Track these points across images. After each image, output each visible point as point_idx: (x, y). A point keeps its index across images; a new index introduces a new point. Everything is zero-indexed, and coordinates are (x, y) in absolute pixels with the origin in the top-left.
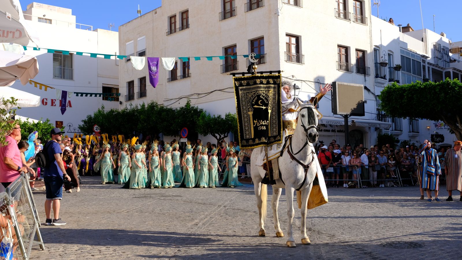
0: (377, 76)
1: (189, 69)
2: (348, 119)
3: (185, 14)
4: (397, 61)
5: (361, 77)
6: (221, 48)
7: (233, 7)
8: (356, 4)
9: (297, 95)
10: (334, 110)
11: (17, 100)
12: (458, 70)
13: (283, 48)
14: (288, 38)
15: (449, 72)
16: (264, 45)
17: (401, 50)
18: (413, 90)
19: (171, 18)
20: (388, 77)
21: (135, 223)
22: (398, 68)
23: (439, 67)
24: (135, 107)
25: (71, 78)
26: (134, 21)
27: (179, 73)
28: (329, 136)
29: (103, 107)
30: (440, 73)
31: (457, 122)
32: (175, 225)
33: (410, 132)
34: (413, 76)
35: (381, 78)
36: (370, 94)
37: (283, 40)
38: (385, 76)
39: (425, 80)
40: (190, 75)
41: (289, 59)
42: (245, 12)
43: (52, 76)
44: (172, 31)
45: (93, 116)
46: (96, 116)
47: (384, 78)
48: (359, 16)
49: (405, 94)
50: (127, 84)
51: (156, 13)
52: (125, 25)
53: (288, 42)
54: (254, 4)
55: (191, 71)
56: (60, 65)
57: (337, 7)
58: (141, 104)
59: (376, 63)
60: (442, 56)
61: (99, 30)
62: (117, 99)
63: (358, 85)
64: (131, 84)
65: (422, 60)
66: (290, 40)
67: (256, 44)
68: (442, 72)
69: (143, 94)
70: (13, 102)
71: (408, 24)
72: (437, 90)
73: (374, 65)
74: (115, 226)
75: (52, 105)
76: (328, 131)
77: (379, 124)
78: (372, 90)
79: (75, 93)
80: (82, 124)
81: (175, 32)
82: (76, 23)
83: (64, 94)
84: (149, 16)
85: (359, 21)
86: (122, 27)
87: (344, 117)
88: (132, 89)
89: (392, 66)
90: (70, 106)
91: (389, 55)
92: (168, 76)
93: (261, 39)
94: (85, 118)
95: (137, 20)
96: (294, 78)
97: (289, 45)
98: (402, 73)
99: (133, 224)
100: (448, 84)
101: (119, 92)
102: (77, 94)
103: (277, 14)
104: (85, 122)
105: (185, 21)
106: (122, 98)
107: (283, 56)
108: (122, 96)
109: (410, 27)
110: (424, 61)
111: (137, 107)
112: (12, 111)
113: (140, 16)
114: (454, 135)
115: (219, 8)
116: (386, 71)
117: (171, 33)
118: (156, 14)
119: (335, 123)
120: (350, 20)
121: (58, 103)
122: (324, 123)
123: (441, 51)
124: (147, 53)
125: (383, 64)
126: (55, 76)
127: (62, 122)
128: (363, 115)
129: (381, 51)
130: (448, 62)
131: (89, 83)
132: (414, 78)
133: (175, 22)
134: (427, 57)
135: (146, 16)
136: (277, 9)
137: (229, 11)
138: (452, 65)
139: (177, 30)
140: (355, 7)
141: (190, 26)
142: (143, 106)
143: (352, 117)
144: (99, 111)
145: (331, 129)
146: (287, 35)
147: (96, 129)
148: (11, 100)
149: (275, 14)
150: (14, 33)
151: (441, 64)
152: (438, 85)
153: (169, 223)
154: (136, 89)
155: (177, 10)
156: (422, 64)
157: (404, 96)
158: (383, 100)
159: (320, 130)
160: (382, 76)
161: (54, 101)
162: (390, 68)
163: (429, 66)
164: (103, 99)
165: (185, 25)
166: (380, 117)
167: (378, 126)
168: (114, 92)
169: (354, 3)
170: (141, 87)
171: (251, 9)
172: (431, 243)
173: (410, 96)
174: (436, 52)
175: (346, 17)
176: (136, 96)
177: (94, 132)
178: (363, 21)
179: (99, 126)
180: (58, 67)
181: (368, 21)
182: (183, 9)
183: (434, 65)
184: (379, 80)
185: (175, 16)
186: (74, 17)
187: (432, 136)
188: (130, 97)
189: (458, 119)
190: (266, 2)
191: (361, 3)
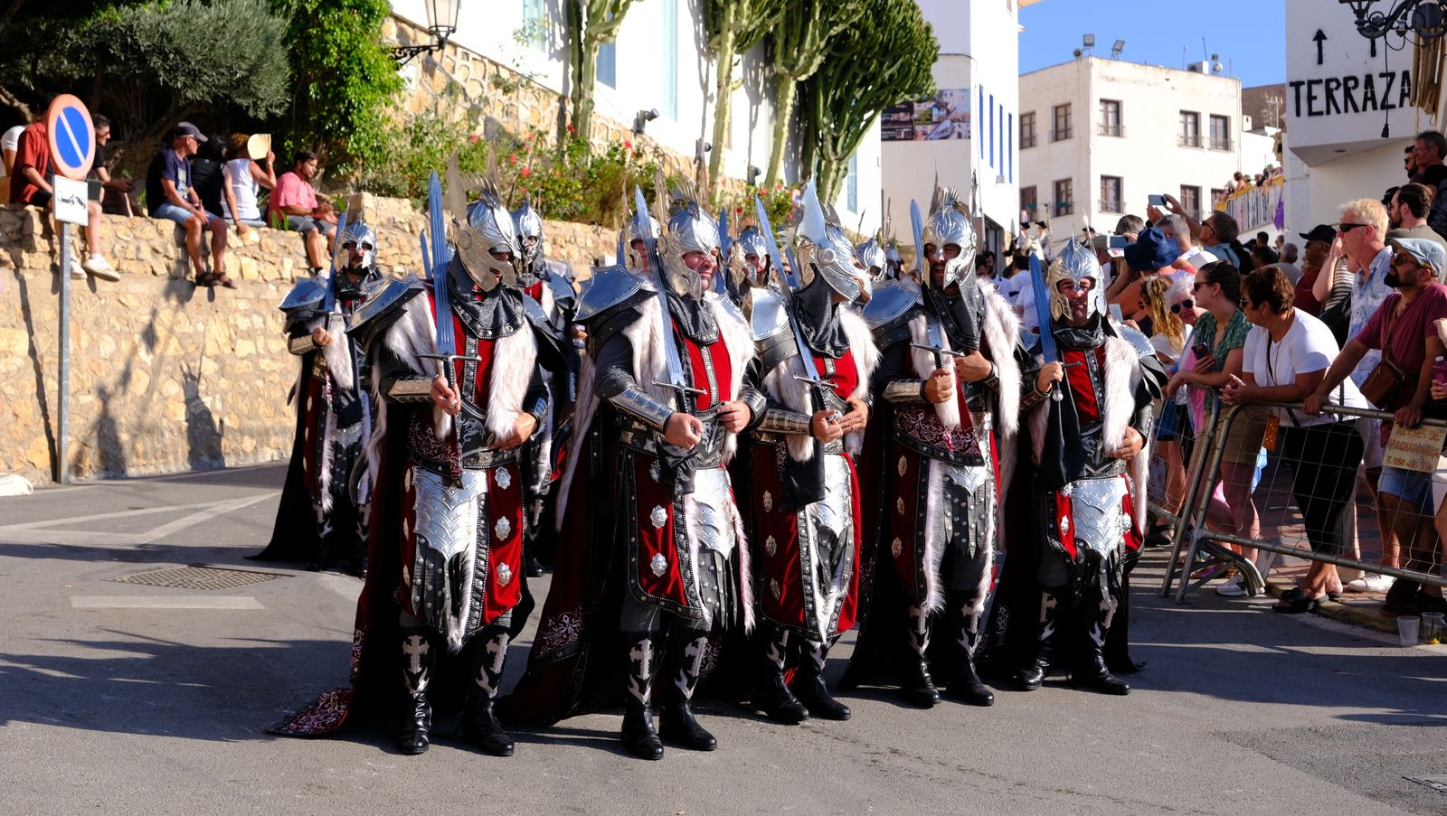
7: (1034, 133)
8: (1215, 123)
13: (1095, 195)
14: (1102, 181)
16: (1071, 190)
37: (1096, 185)
41: (1105, 208)
42: (1049, 143)
48: (1221, 139)
53: (1103, 187)
54: (1061, 134)
57: (1182, 133)
66: (1106, 184)
67: (1063, 187)
85: (1220, 148)
93: (1068, 181)
97: (1104, 189)
103: (1088, 151)
107: (1094, 206)
120: (1204, 147)
136: (1089, 143)
137: (1029, 138)
140: (1214, 127)
146: (1102, 178)
149: (1086, 149)
169: (1211, 123)
171: (1056, 138)
175: (1197, 143)
178: (1226, 146)
181: (1235, 146)
190: (1075, 132)
191: (1225, 119)
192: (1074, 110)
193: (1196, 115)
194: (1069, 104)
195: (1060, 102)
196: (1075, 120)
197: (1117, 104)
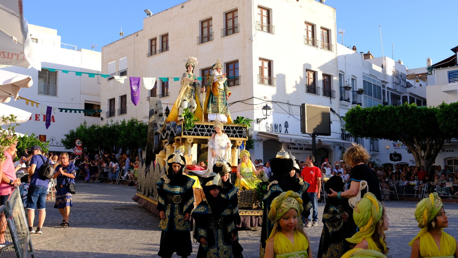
0: (341, 99)
1: (167, 88)
2: (316, 138)
3: (165, 37)
4: (360, 85)
5: (327, 99)
6: (199, 70)
7: (210, 32)
8: (323, 32)
9: (268, 115)
10: (303, 130)
11: (16, 117)
12: (414, 95)
13: (256, 72)
14: (261, 62)
15: (406, 97)
16: (238, 68)
17: (363, 75)
18: (375, 113)
19: (152, 40)
20: (351, 100)
21: (119, 235)
22: (360, 92)
23: (397, 92)
24: (116, 123)
25: (55, 94)
26: (117, 42)
27: (159, 92)
28: (297, 153)
29: (85, 123)
30: (398, 97)
31: (414, 142)
32: (158, 236)
33: (371, 151)
34: (373, 99)
35: (345, 100)
36: (335, 115)
37: (256, 64)
38: (349, 99)
39: (385, 104)
40: (168, 94)
41: (262, 82)
42: (221, 37)
43: (37, 92)
44: (152, 52)
45: (75, 131)
46: (79, 131)
47: (348, 100)
48: (326, 44)
49: (367, 116)
50: (108, 101)
51: (137, 35)
52: (108, 46)
53: (261, 65)
54: (230, 30)
55: (170, 90)
56: (45, 81)
57: (306, 35)
58: (122, 121)
59: (341, 87)
60: (400, 82)
61: (82, 49)
62: (99, 116)
63: (324, 107)
64: (112, 101)
65: (382, 85)
66: (263, 64)
67: (231, 67)
68: (400, 96)
69: (123, 111)
70: (12, 119)
71: (369, 52)
72: (397, 114)
73: (339, 88)
74: (101, 237)
75: (36, 119)
76: (297, 149)
77: (344, 144)
78: (337, 112)
79: (59, 109)
80: (64, 138)
81: (155, 53)
82: (61, 43)
83: (49, 109)
84: (131, 38)
85: (326, 49)
86: (104, 47)
87: (312, 136)
88: (113, 106)
89: (355, 90)
90: (54, 121)
91: (353, 79)
92: (148, 94)
93: (235, 62)
94: (68, 133)
95: (119, 41)
96: (266, 99)
97: (262, 68)
98: (364, 96)
99: (118, 235)
100: (407, 108)
101: (101, 109)
102: (61, 110)
103: (251, 40)
104: (67, 136)
105: (165, 44)
106: (103, 115)
107: (256, 79)
108: (103, 113)
109: (370, 54)
110: (384, 86)
111: (117, 123)
112: (11, 128)
113: (122, 38)
114: (411, 155)
115: (197, 33)
116: (350, 94)
117: (151, 55)
118: (138, 37)
119: (303, 141)
120: (317, 47)
121: (41, 118)
122: (293, 141)
123: (399, 77)
124: (128, 73)
125: (347, 88)
126: (40, 93)
127: (45, 136)
128: (330, 135)
129: (345, 76)
130: (405, 87)
131: (72, 99)
132: (375, 102)
133: (156, 45)
134: (386, 83)
135: (127, 38)
136: (251, 36)
137: (206, 35)
138: (409, 90)
139: (158, 52)
140: (323, 35)
141: (170, 48)
142: (124, 122)
143: (319, 136)
144: (82, 126)
145: (299, 147)
146: (260, 59)
147: (78, 143)
148: (10, 117)
149: (249, 39)
150: (18, 55)
151: (399, 89)
152: (398, 109)
153: (152, 235)
154: (117, 106)
155: (157, 33)
156: (382, 88)
157: (367, 118)
158: (347, 121)
159: (289, 148)
160: (346, 98)
161: (38, 116)
162: (353, 91)
163: (388, 90)
164: (85, 115)
165: (165, 48)
166: (344, 136)
167: (342, 145)
168: (96, 108)
169: (321, 32)
170: (121, 104)
171: (227, 34)
172: (397, 256)
173: (372, 118)
174: (395, 77)
175: (314, 44)
176: (116, 113)
177: (76, 146)
178: (329, 48)
179: (81, 140)
180: (43, 84)
181: (334, 48)
182: (164, 32)
183: (392, 90)
184: (344, 102)
185: (155, 39)
186: (60, 37)
187: (391, 155)
188: (111, 113)
189: (415, 140)
190: (241, 28)
191: (328, 31)
192: (239, 14)
193: (313, 26)
194: (237, 10)
195: (229, 8)
196: (240, 20)
197: (269, 11)
